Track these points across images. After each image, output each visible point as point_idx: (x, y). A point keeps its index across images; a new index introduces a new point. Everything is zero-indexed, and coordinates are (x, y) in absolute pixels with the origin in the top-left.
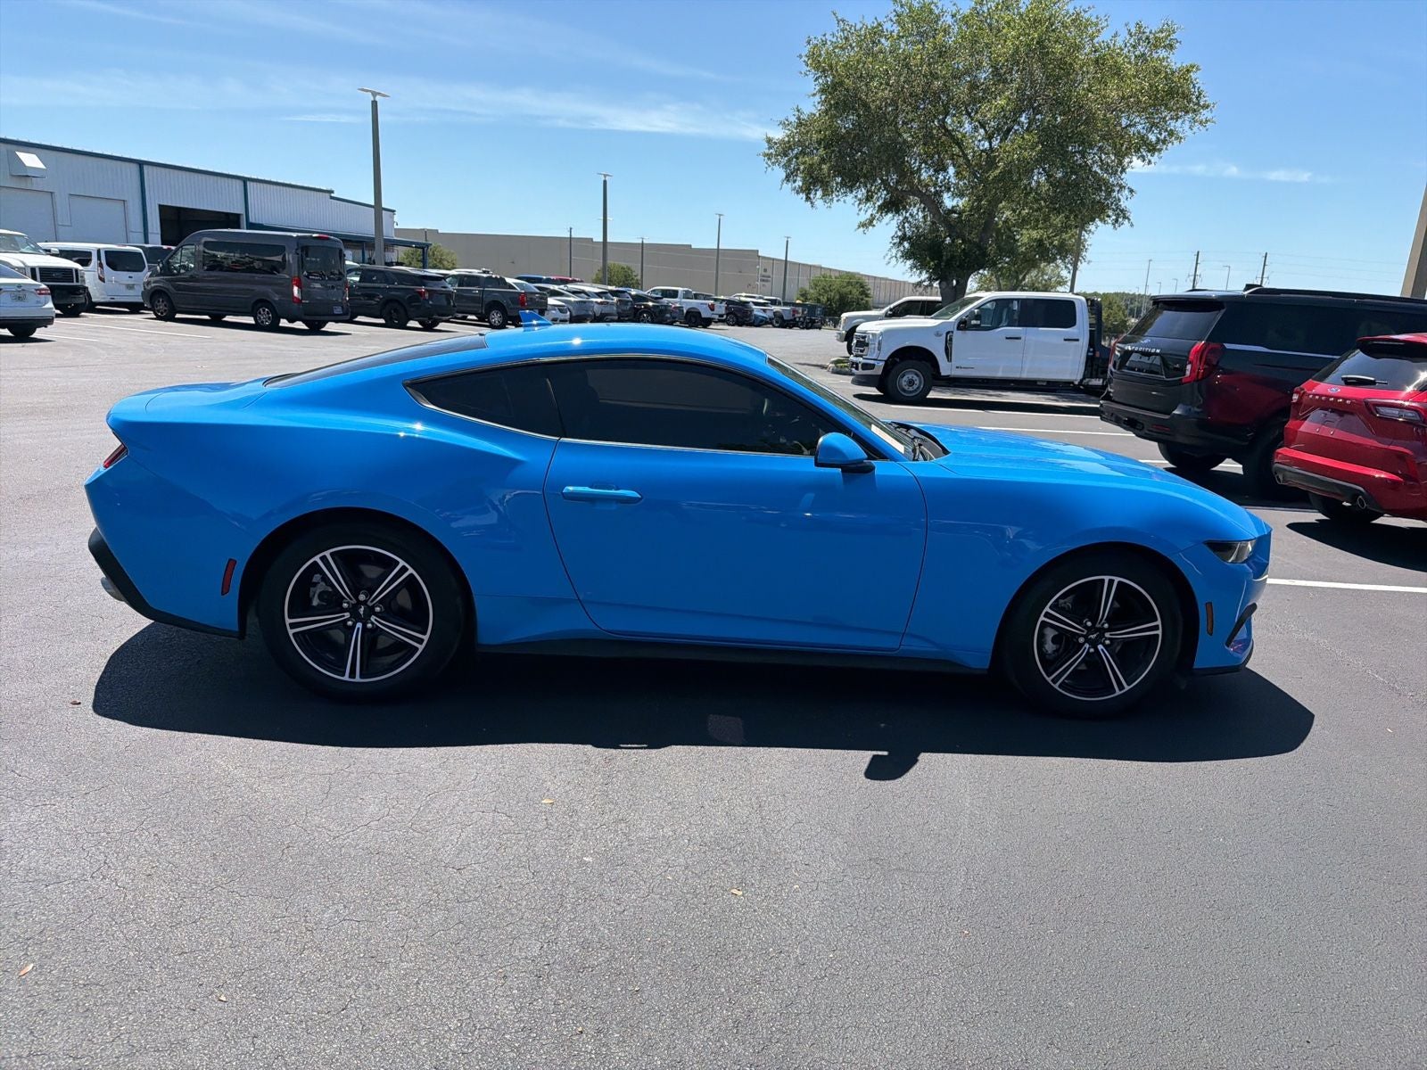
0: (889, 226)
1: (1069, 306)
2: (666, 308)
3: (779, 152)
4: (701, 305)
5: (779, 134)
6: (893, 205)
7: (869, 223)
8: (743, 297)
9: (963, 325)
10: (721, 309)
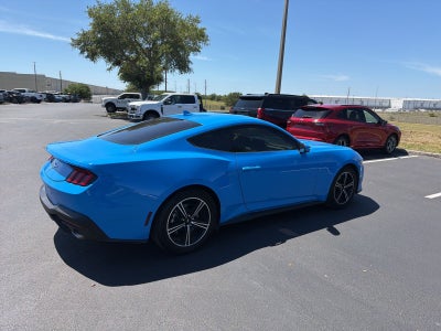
0: (117, 69)
1: (192, 97)
2: (23, 97)
3: (76, 43)
4: (37, 96)
5: (76, 37)
6: (117, 63)
7: (109, 69)
8: (51, 92)
9: (165, 103)
10: (44, 96)
